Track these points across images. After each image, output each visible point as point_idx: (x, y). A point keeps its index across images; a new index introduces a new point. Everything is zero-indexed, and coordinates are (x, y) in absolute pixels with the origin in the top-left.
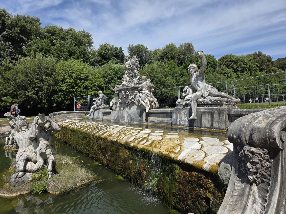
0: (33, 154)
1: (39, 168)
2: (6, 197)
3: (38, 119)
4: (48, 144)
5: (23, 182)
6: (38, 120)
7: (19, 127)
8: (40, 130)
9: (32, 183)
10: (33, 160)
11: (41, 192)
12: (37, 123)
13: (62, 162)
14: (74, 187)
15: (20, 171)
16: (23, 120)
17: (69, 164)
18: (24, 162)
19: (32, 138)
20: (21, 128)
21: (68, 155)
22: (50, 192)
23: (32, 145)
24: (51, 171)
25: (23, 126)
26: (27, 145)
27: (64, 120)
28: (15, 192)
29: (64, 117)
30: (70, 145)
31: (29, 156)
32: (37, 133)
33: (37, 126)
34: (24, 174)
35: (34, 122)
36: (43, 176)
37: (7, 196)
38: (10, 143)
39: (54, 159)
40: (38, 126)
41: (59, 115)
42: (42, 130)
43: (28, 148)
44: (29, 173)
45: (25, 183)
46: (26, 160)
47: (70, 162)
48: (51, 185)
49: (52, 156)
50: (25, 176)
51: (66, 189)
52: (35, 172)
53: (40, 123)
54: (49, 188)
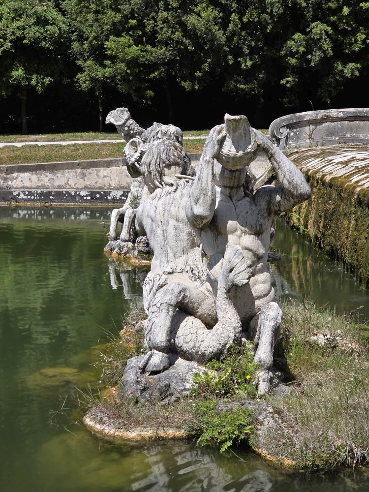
0: (203, 289)
1: (224, 346)
2: (107, 435)
3: (224, 138)
4: (262, 251)
5: (165, 392)
6: (221, 142)
7: (152, 167)
8: (231, 188)
9: (197, 404)
10: (200, 311)
11: (229, 443)
12: (218, 156)
13: (313, 338)
14: (358, 452)
15: (155, 348)
16: (167, 142)
17: (343, 352)
18: (171, 313)
19: (198, 216)
20: (161, 174)
21: (339, 313)
22: (264, 452)
23: (198, 251)
24: (269, 369)
25: (169, 166)
26: (180, 248)
27: (331, 154)
28: (137, 423)
29: (334, 138)
30: (352, 269)
31: (187, 294)
32: (218, 200)
33: (218, 167)
34: (171, 363)
35: (208, 152)
36: (238, 383)
37: (112, 432)
38: (124, 234)
39: (280, 321)
40: (223, 168)
41: (312, 127)
42: (238, 187)
43: (183, 258)
44: (188, 359)
45: (173, 398)
46: (176, 306)
47: (347, 343)
48: (266, 423)
49: (275, 305)
50: (171, 371)
51: (325, 456)
52: (210, 360)
53: (228, 157)
54: (258, 436)
